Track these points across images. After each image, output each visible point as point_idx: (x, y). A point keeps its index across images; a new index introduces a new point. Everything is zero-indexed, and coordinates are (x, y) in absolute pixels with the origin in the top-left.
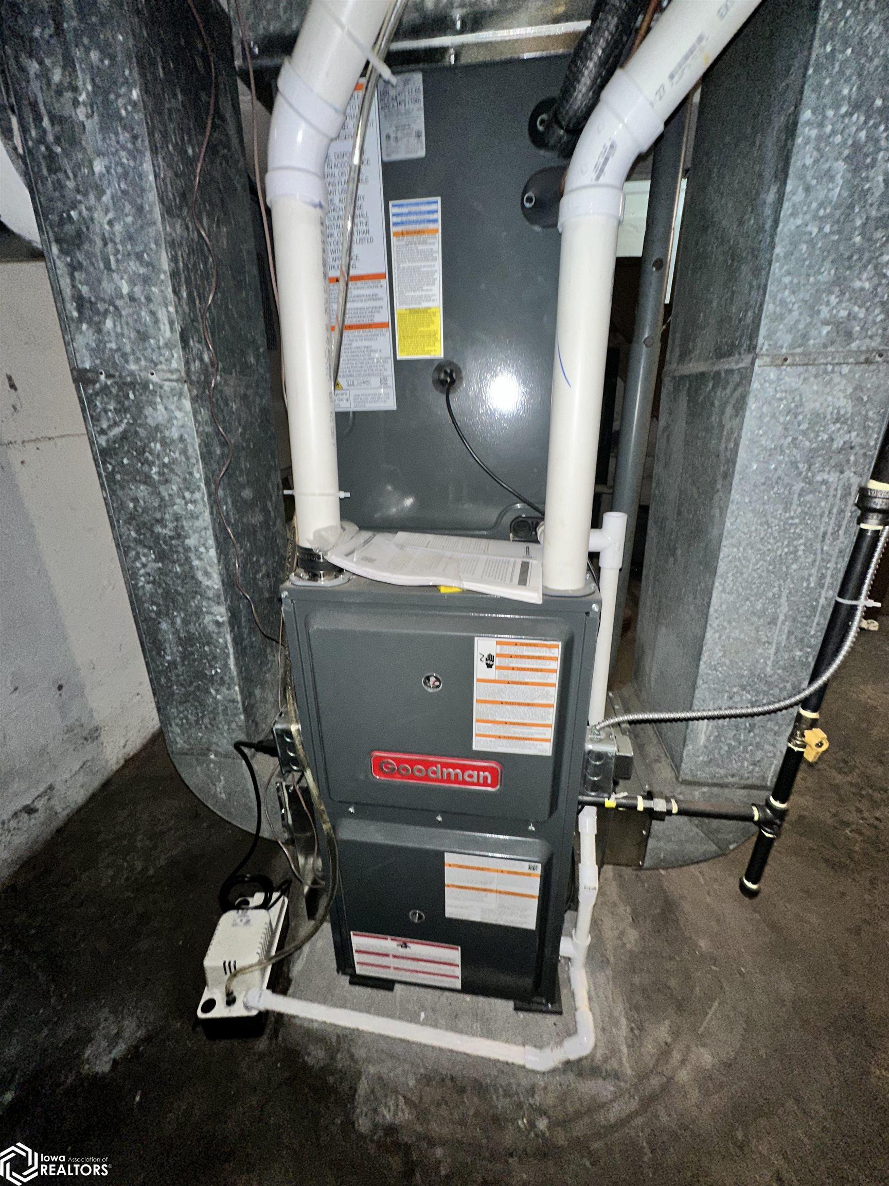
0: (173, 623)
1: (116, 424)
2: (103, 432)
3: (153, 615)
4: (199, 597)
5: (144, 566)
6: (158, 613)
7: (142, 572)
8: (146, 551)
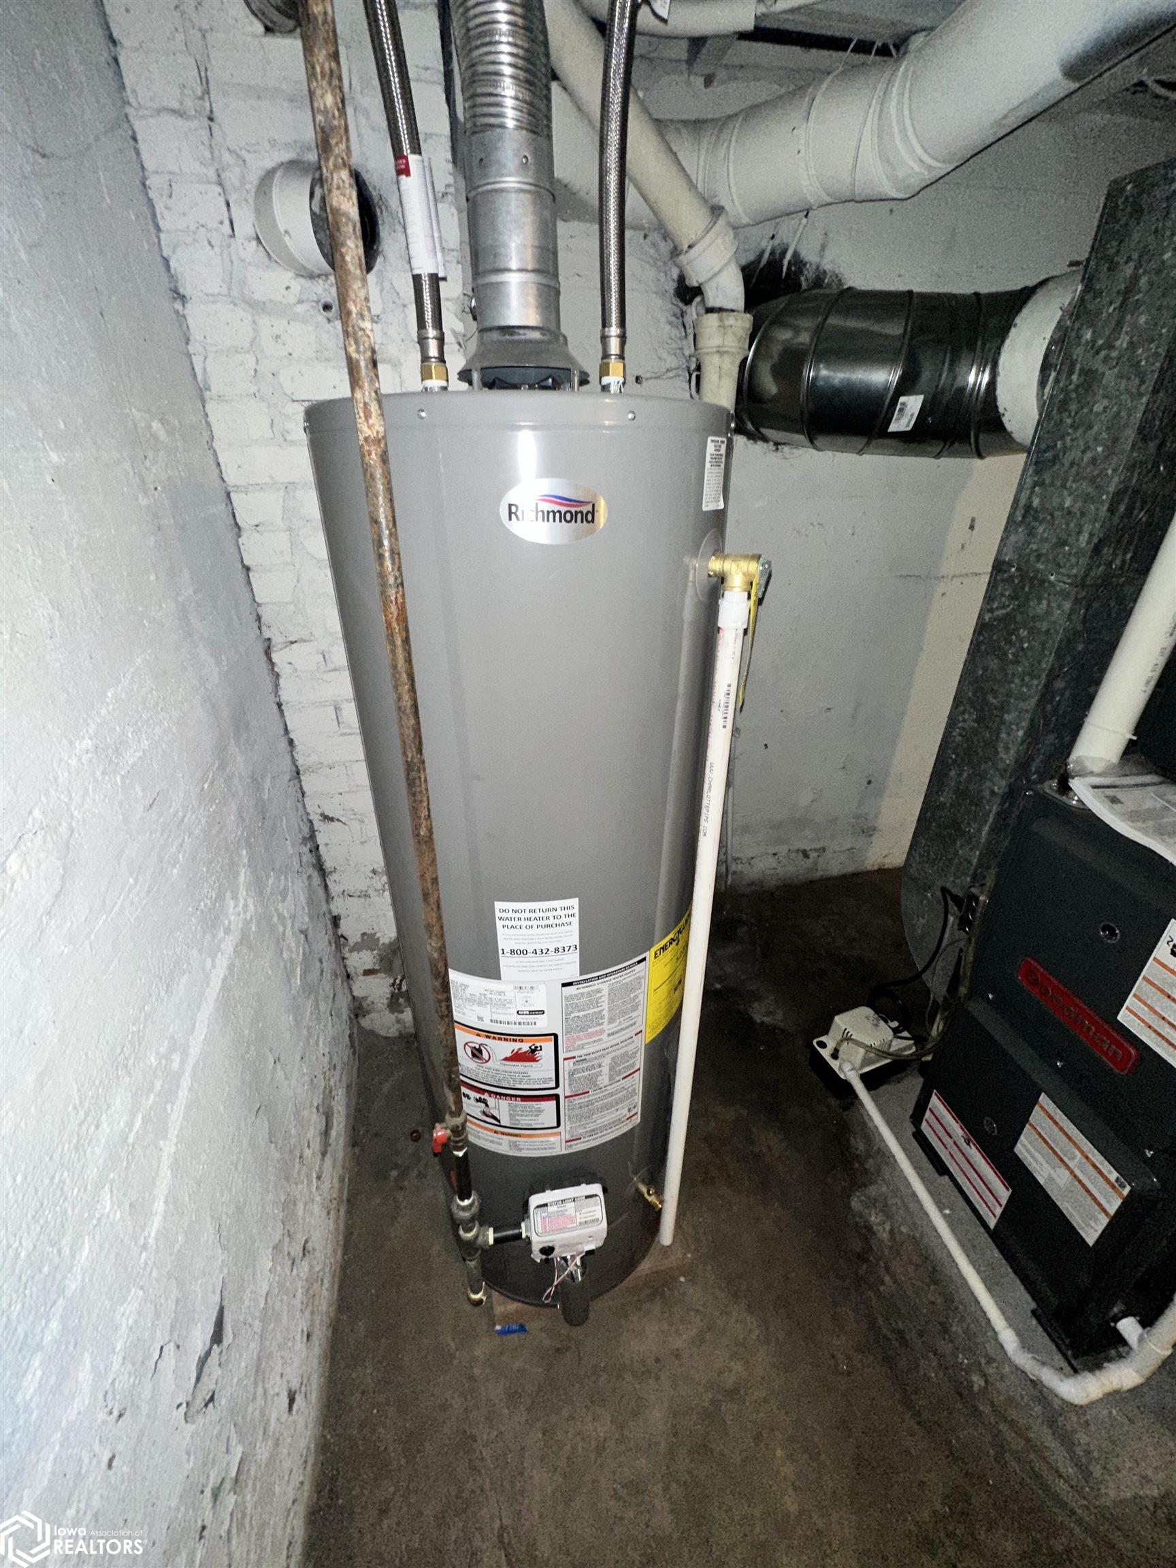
0: (960, 775)
1: (1004, 607)
2: (991, 611)
3: (950, 761)
4: (990, 764)
5: (964, 721)
6: (955, 761)
7: (960, 725)
8: (972, 710)
